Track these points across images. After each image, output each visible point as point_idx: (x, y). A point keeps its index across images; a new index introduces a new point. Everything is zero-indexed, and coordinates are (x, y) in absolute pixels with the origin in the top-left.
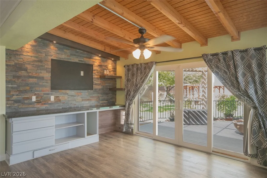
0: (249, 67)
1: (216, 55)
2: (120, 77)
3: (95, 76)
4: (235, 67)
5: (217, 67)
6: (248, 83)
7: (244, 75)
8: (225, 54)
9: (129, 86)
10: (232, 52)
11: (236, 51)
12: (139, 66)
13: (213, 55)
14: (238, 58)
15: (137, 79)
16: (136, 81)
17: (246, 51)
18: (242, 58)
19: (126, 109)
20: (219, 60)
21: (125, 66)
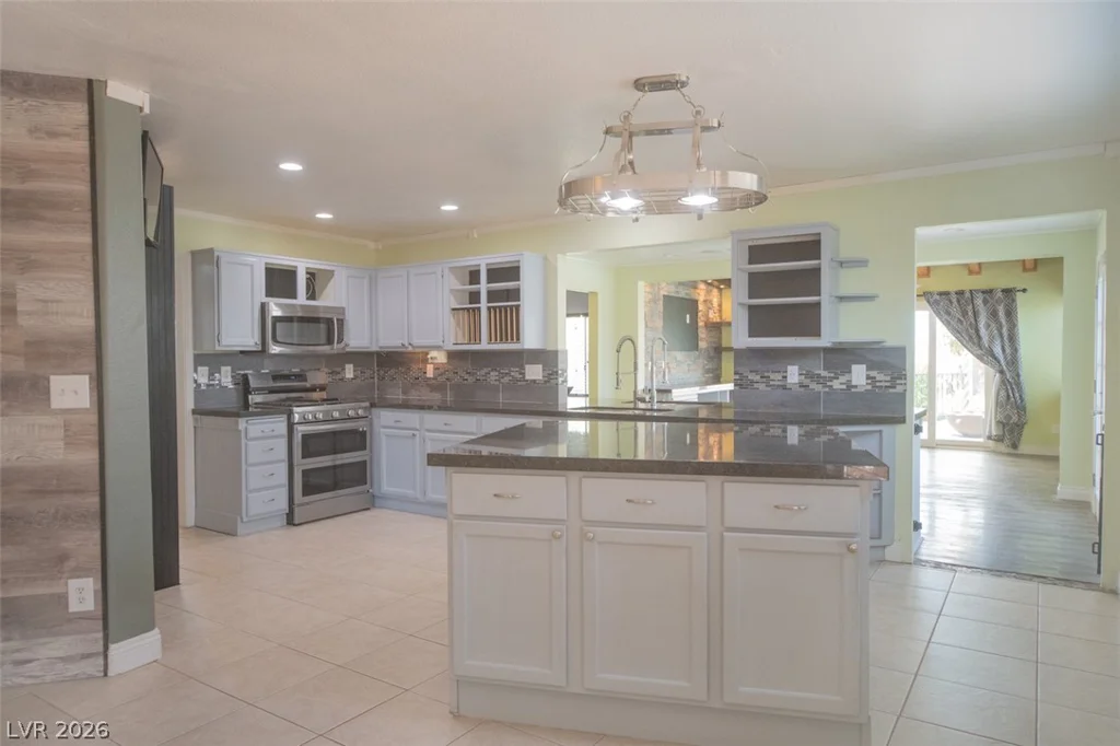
0: (994, 314)
1: (946, 294)
3: (701, 324)
4: (976, 315)
5: (949, 313)
6: (993, 337)
7: (988, 326)
8: (960, 293)
10: (971, 292)
11: (977, 291)
13: (941, 294)
14: (979, 302)
17: (990, 292)
18: (985, 302)
20: (951, 302)
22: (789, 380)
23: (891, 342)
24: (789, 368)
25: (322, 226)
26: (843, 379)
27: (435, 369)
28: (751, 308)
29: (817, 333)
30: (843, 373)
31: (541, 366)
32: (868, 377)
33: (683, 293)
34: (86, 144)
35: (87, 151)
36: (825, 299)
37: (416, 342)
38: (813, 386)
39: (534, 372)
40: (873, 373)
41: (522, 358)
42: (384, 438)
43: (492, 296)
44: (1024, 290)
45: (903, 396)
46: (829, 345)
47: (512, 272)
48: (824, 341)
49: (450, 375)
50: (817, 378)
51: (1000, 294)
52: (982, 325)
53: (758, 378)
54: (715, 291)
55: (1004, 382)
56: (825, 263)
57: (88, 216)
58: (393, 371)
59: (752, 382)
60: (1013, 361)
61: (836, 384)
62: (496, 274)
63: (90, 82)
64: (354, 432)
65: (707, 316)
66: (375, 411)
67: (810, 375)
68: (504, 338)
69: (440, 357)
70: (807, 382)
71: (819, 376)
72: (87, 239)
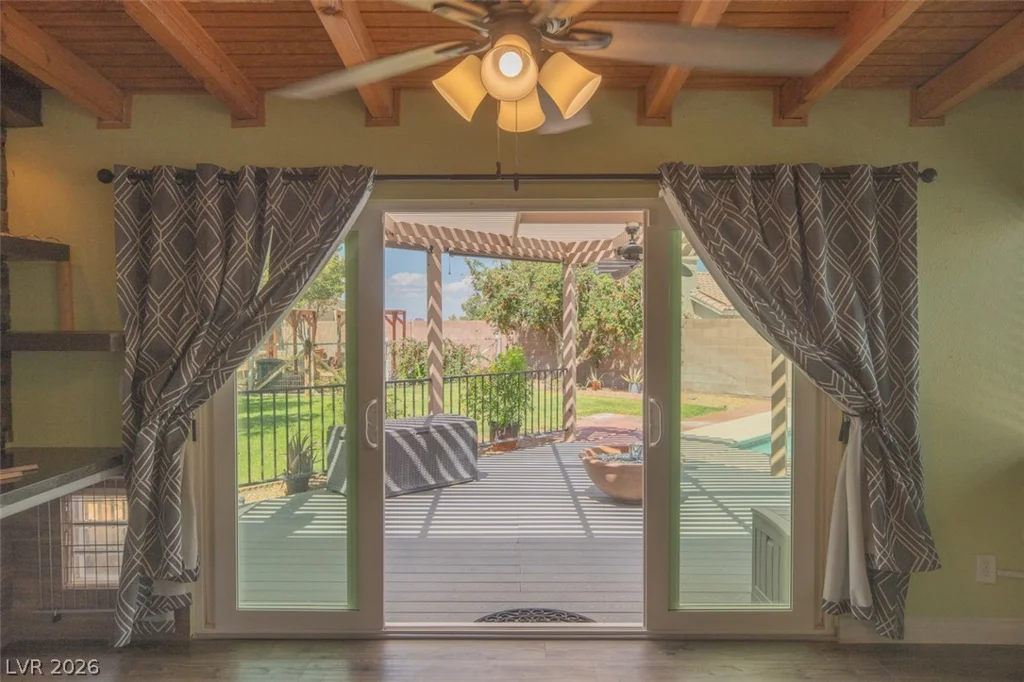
4: (807, 243)
6: (851, 311)
7: (835, 278)
8: (765, 175)
9: (158, 315)
10: (796, 172)
12: (249, 184)
14: (815, 201)
15: (225, 271)
16: (222, 283)
18: (830, 207)
19: (141, 476)
20: (737, 200)
21: (105, 176)
44: (929, 175)
51: (869, 183)
55: (873, 445)
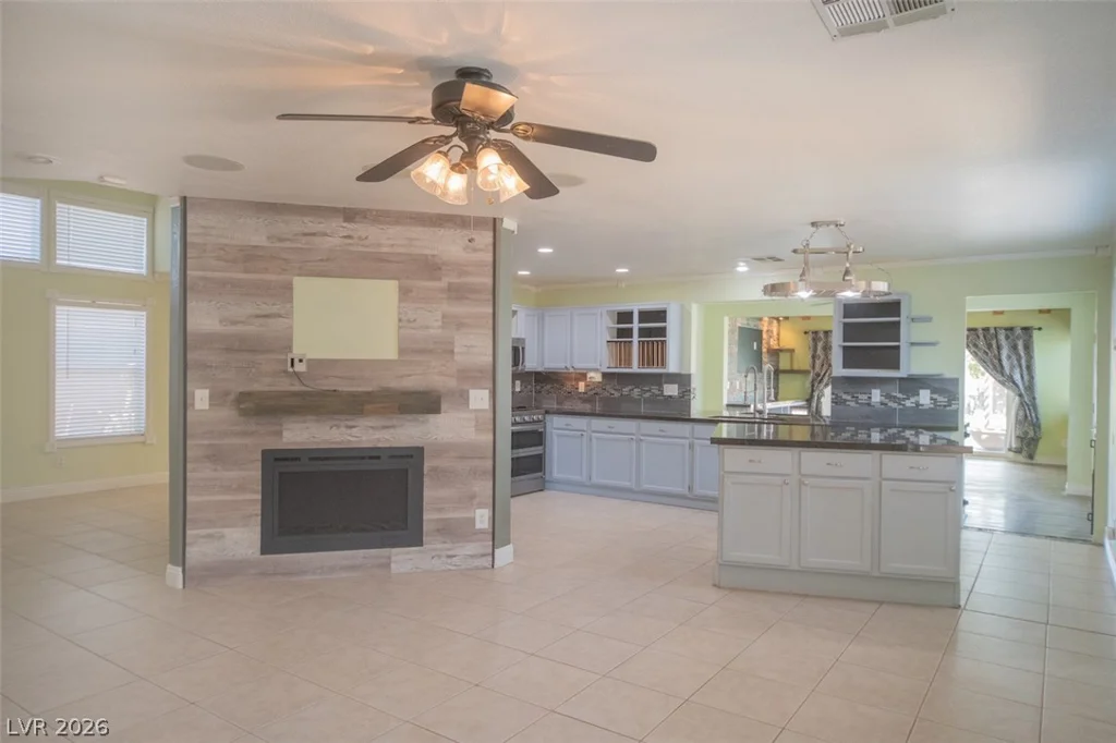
0: (1014, 347)
1: (975, 330)
2: (792, 351)
3: (764, 350)
4: (999, 348)
5: (975, 346)
6: (1013, 367)
7: (1009, 357)
8: (986, 330)
10: (995, 329)
11: (1001, 328)
13: (970, 330)
14: (1002, 337)
17: (1011, 329)
18: (1007, 337)
19: (814, 405)
20: (978, 337)
21: (806, 333)
22: (873, 400)
23: (948, 375)
24: (874, 391)
25: (524, 280)
26: (913, 400)
27: (587, 386)
28: (845, 348)
29: (896, 366)
30: (913, 395)
31: (676, 386)
32: (932, 399)
33: (752, 325)
34: (491, 254)
35: (491, 259)
36: (903, 344)
37: (577, 365)
38: (891, 404)
39: (671, 390)
40: (935, 396)
41: (659, 380)
42: (555, 438)
43: (643, 333)
44: (1040, 329)
45: (957, 411)
46: (905, 376)
47: (660, 315)
48: (902, 373)
49: (599, 390)
50: (894, 399)
51: (1019, 331)
52: (1004, 357)
53: (849, 398)
54: (775, 322)
55: (1022, 404)
56: (903, 319)
57: (491, 297)
58: (549, 387)
59: (846, 400)
60: (1030, 388)
61: (908, 403)
62: (646, 316)
63: (495, 219)
64: (534, 432)
65: (768, 343)
66: (548, 417)
67: (888, 396)
68: (651, 363)
69: (597, 378)
70: (886, 401)
71: (895, 397)
72: (491, 311)
